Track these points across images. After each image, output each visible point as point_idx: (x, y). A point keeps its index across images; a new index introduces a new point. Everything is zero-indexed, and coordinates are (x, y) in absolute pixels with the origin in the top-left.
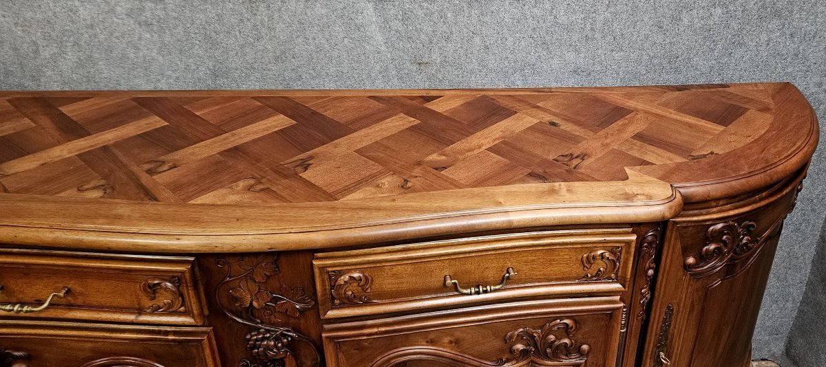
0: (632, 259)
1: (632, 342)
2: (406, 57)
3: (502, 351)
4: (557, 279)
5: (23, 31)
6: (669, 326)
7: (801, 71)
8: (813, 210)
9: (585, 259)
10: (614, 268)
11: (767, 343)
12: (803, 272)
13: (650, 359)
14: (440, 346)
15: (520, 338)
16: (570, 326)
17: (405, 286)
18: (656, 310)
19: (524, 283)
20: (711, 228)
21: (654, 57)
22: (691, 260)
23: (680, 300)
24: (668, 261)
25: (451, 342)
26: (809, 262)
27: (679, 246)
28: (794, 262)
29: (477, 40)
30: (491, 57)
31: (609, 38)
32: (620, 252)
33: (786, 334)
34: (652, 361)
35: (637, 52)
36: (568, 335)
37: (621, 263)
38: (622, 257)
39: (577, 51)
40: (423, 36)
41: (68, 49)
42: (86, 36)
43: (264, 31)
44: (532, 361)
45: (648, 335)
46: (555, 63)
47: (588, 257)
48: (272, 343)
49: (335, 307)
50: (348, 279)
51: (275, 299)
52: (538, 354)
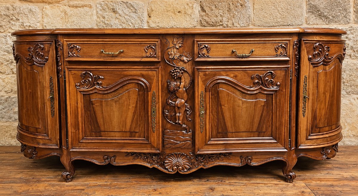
3: (250, 83)
4: (267, 55)
6: (306, 85)
9: (276, 48)
10: (286, 51)
13: (302, 97)
15: (257, 78)
16: (273, 73)
19: (257, 56)
20: (315, 45)
22: (310, 56)
25: (234, 76)
27: (306, 51)
32: (287, 44)
36: (272, 78)
37: (288, 49)
38: (288, 47)
44: (261, 88)
48: (179, 71)
49: (199, 57)
50: (204, 46)
51: (181, 56)
52: (262, 84)
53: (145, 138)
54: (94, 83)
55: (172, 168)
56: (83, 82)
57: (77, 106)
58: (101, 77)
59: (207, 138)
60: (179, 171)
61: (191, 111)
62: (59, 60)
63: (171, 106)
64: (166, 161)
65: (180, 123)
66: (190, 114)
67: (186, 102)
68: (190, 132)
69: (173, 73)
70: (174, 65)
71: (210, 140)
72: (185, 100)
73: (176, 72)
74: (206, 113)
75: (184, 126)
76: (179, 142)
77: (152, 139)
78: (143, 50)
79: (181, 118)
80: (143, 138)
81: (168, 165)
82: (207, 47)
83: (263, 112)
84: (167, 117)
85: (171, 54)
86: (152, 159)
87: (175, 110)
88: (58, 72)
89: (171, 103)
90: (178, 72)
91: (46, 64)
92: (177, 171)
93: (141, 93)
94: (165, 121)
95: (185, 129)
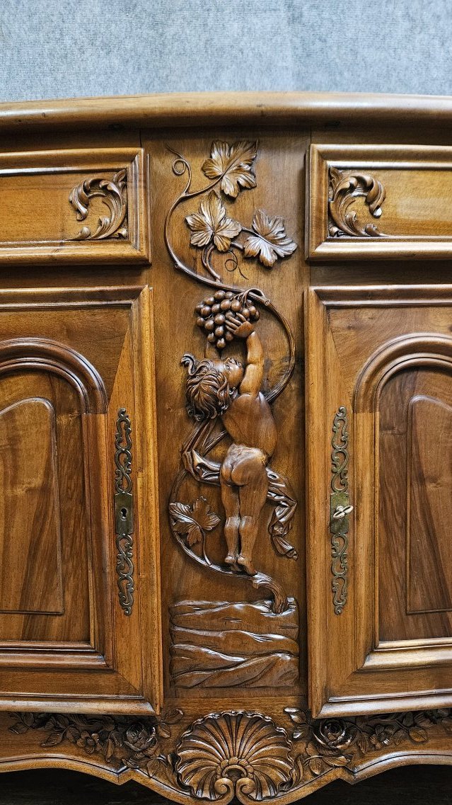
48: (237, 305)
50: (354, 181)
51: (243, 235)
53: (87, 640)
55: (212, 784)
59: (362, 637)
60: (239, 796)
61: (291, 506)
63: (203, 483)
64: (182, 750)
65: (241, 566)
66: (285, 522)
67: (270, 461)
68: (286, 607)
69: (206, 316)
70: (215, 278)
71: (372, 649)
72: (265, 453)
73: (222, 311)
74: (355, 516)
75: (260, 578)
76: (241, 659)
77: (121, 645)
78: (68, 208)
79: (248, 542)
80: (79, 641)
81: (195, 771)
82: (367, 187)
84: (184, 536)
85: (201, 227)
86: (123, 744)
87: (220, 504)
89: (201, 465)
90: (230, 309)
92: (231, 795)
93: (63, 420)
94: (176, 555)
95: (265, 593)
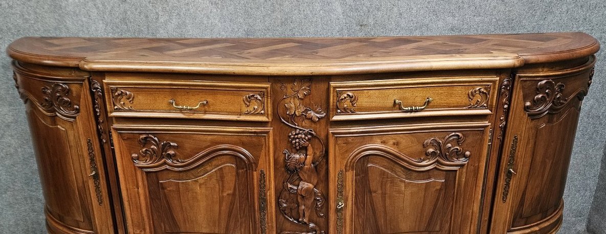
0: (496, 92)
1: (495, 155)
2: (354, 21)
3: (420, 153)
4: (454, 107)
5: (153, 6)
6: (515, 150)
7: (588, 29)
8: (601, 124)
9: (470, 94)
10: (486, 99)
11: (574, 224)
12: (596, 169)
13: (504, 172)
14: (388, 145)
15: (432, 145)
16: (460, 136)
17: (374, 105)
18: (508, 137)
19: (436, 108)
20: (539, 83)
21: (499, 20)
22: (528, 104)
23: (522, 132)
24: (515, 104)
25: (394, 144)
26: (599, 161)
27: (521, 94)
28: (590, 161)
29: (395, 9)
30: (403, 20)
31: (473, 8)
32: (490, 88)
33: (587, 216)
34: (505, 174)
35: (489, 17)
36: (458, 144)
37: (490, 96)
38: (491, 92)
39: (454, 16)
40: (364, 8)
41: (174, 17)
42: (184, 9)
43: (277, 6)
44: (437, 161)
45: (503, 154)
46: (440, 24)
47: (472, 92)
48: (303, 136)
49: (337, 114)
50: (346, 95)
51: (306, 111)
52: (441, 155)
54: (162, 154)
56: (142, 152)
57: (138, 191)
58: (172, 144)
61: (323, 202)
62: (98, 114)
63: (291, 194)
65: (305, 222)
66: (321, 207)
67: (315, 186)
69: (293, 139)
70: (296, 125)
72: (314, 184)
73: (297, 138)
74: (346, 206)
78: (242, 102)
79: (307, 214)
82: (351, 97)
83: (438, 200)
84: (284, 211)
85: (291, 108)
88: (99, 134)
89: (290, 188)
90: (301, 137)
91: (77, 118)
93: (240, 171)
94: (281, 217)
